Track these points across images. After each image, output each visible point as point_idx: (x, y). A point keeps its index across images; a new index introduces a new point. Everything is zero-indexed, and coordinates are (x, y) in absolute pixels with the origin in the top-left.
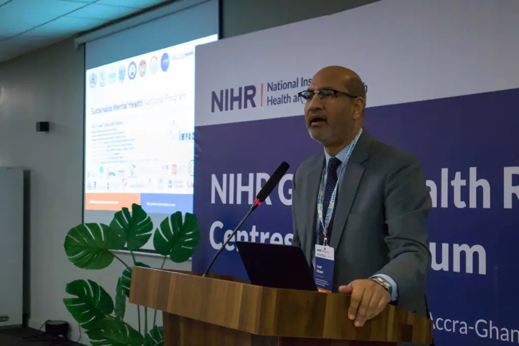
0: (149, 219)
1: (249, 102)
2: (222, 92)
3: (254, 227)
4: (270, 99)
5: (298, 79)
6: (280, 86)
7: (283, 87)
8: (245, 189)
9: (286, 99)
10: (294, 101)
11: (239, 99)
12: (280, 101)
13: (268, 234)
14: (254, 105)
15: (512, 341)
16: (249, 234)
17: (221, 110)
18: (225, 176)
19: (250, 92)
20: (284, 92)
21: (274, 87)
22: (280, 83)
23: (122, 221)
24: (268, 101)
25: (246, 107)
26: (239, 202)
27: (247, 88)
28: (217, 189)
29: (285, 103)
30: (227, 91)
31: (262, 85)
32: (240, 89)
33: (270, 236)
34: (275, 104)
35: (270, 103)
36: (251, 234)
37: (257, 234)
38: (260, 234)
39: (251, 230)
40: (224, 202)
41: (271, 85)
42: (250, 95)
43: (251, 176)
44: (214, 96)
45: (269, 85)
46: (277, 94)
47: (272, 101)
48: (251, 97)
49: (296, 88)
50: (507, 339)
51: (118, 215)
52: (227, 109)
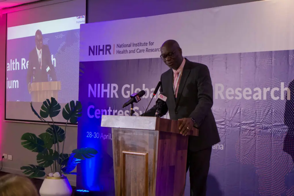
0: (59, 104)
1: (108, 52)
2: (94, 47)
3: (110, 108)
4: (118, 51)
5: (131, 43)
6: (123, 46)
7: (124, 46)
8: (105, 91)
9: (125, 52)
10: (129, 53)
11: (103, 50)
12: (123, 52)
13: (116, 111)
14: (110, 53)
15: (217, 149)
16: (107, 111)
17: (94, 55)
18: (95, 85)
19: (108, 48)
20: (125, 49)
21: (120, 46)
22: (123, 44)
23: (46, 105)
24: (117, 52)
25: (106, 54)
26: (102, 96)
27: (107, 46)
28: (92, 90)
29: (125, 53)
30: (97, 46)
31: (114, 45)
32: (103, 46)
33: (118, 112)
34: (120, 54)
35: (118, 53)
36: (108, 111)
37: (111, 111)
38: (112, 111)
39: (108, 109)
40: (95, 96)
41: (118, 45)
42: (108, 49)
43: (109, 85)
44: (90, 48)
45: (117, 45)
46: (121, 49)
47: (119, 52)
48: (109, 50)
49: (130, 47)
50: (215, 148)
51: (45, 103)
52: (96, 54)
